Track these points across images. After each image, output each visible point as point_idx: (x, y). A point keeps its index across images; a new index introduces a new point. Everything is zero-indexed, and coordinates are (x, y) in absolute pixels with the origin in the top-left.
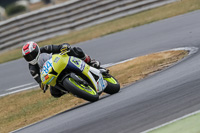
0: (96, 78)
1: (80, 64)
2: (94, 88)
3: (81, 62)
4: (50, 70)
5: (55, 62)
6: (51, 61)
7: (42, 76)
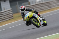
0: (41, 21)
1: (37, 16)
2: (39, 24)
3: (37, 15)
4: (28, 16)
5: (29, 14)
6: (28, 14)
7: (25, 18)
